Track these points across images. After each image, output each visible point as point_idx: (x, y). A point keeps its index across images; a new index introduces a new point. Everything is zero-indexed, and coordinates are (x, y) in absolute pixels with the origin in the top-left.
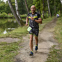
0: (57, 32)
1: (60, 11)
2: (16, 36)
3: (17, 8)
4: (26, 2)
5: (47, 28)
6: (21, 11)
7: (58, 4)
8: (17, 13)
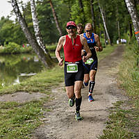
0: (125, 74)
1: (129, 32)
2: (37, 88)
3: (36, 30)
4: (57, 17)
5: (103, 67)
6: (48, 37)
7: (124, 17)
8: (38, 41)
